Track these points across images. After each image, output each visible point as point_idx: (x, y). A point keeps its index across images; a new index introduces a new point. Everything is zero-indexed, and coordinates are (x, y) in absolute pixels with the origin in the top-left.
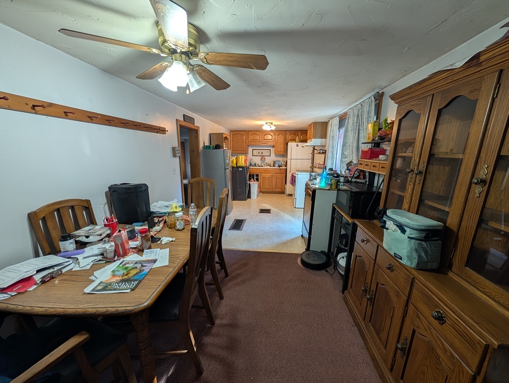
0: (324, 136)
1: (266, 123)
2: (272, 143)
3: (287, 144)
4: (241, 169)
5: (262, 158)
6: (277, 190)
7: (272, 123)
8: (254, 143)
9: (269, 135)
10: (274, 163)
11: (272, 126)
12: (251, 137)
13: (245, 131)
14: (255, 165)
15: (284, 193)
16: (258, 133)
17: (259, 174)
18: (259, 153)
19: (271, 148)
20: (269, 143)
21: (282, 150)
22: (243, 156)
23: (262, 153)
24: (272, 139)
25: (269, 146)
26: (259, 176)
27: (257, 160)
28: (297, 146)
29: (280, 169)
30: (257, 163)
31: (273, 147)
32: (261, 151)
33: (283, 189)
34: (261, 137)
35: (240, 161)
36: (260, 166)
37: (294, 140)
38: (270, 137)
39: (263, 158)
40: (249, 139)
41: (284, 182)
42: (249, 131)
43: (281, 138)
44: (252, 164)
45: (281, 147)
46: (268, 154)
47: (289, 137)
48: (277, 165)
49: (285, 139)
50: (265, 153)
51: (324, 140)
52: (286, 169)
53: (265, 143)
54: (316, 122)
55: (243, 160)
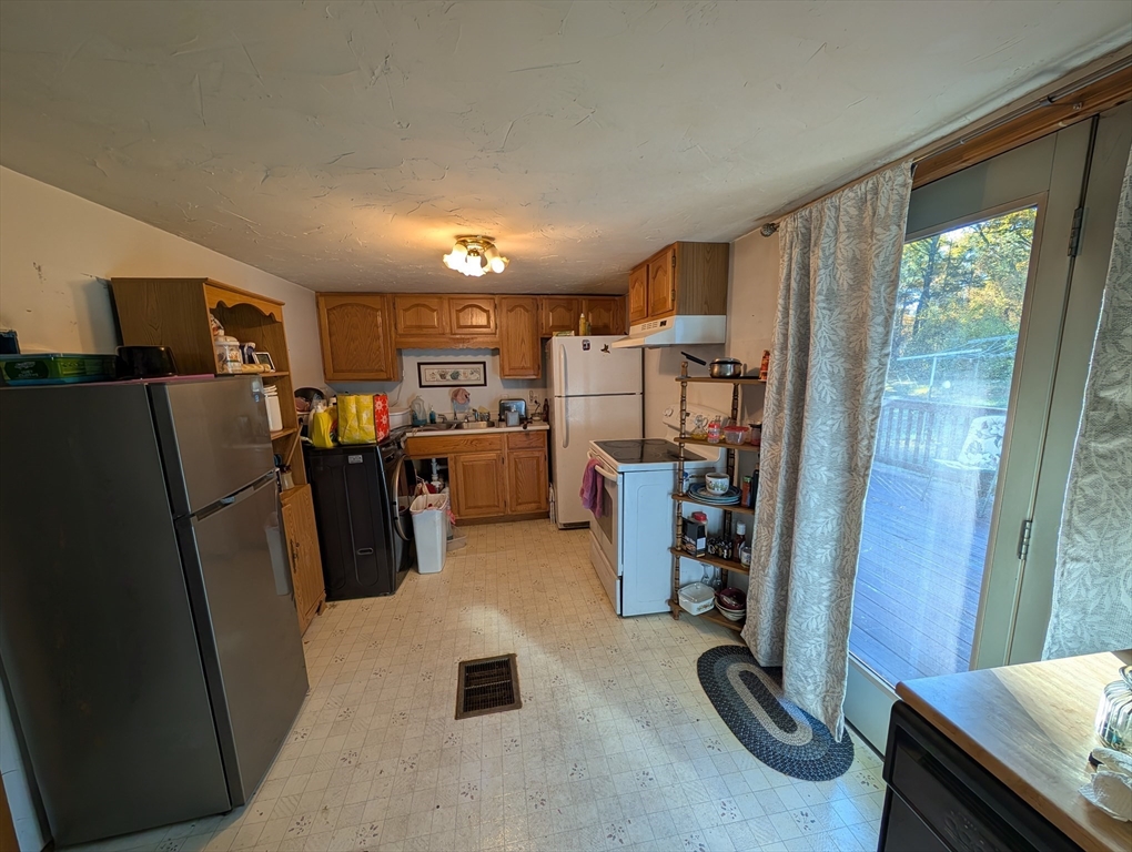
0: (717, 302)
1: (462, 240)
2: (488, 339)
3: (545, 342)
4: (356, 459)
5: (455, 395)
6: (523, 509)
7: (488, 242)
8: (423, 340)
9: (476, 310)
10: (504, 409)
11: (488, 254)
12: (405, 320)
13: (381, 294)
14: (433, 421)
15: (546, 515)
16: (433, 303)
17: (450, 457)
18: (443, 376)
19: (487, 359)
20: (480, 339)
21: (528, 363)
22: (367, 400)
23: (455, 376)
24: (488, 326)
25: (478, 351)
26: (451, 463)
27: (438, 402)
28: (586, 347)
29: (527, 434)
30: (437, 412)
31: (495, 352)
32: (451, 369)
33: (544, 504)
34: (445, 319)
35: (353, 422)
36: (449, 426)
37: (571, 327)
38: (481, 319)
39: (458, 391)
40: (401, 326)
41: (544, 477)
42: (395, 295)
43: (519, 324)
44: (420, 417)
45: (524, 354)
46: (477, 378)
47: (549, 318)
48: (513, 418)
49: (537, 325)
50: (468, 375)
51: (718, 319)
52: (550, 433)
53: (462, 341)
54: (682, 245)
55: (367, 416)
